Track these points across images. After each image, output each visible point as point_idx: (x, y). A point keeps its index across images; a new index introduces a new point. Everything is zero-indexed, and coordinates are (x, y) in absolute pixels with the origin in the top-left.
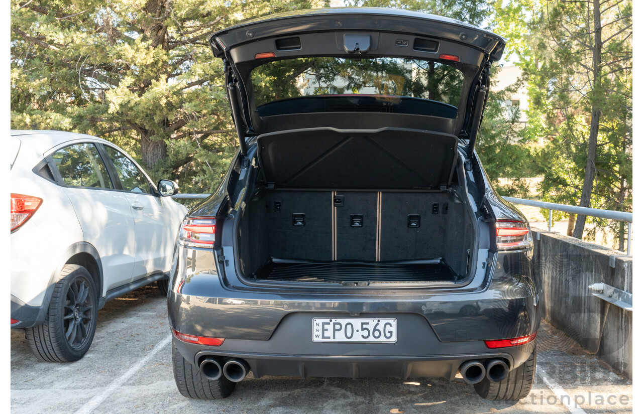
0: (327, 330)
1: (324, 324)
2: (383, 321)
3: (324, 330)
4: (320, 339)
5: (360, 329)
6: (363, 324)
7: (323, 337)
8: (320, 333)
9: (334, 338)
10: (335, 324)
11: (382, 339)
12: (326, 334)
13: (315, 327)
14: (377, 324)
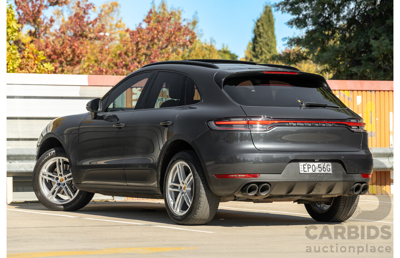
0: (305, 168)
1: (304, 165)
2: (326, 164)
3: (304, 168)
4: (303, 172)
5: (318, 167)
6: (319, 165)
7: (304, 171)
8: (303, 169)
9: (308, 171)
10: (308, 165)
11: (327, 172)
12: (305, 170)
13: (300, 167)
14: (324, 165)
